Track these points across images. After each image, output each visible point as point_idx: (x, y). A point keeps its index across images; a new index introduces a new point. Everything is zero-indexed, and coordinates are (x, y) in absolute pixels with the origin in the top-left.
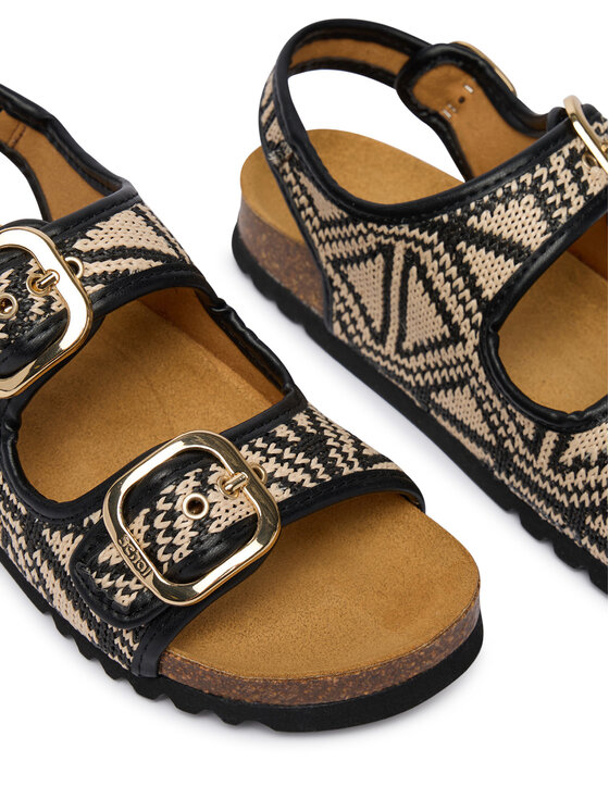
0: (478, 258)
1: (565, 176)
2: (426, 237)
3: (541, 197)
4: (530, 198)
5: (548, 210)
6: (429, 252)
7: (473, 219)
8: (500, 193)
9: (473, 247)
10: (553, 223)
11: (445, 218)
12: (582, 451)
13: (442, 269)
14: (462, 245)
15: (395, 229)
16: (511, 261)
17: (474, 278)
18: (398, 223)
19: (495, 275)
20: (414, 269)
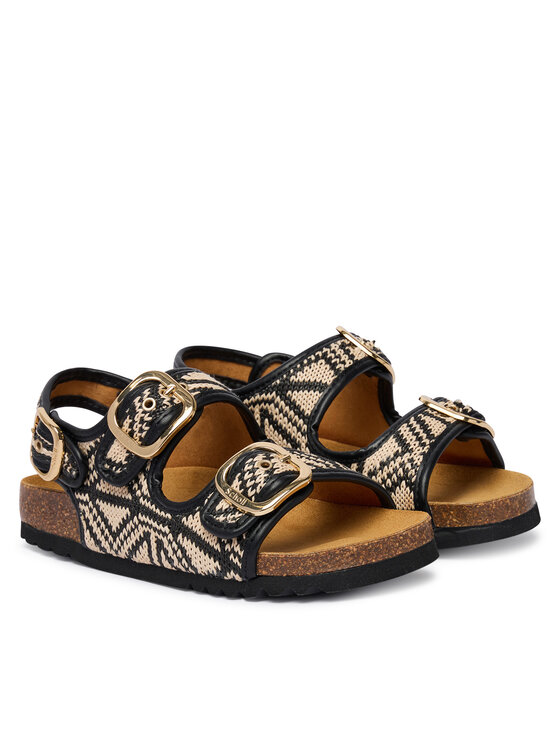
0: (299, 397)
1: (340, 352)
2: (269, 396)
3: (328, 361)
4: (323, 361)
5: (333, 366)
6: (272, 405)
7: (293, 378)
8: (305, 362)
9: (295, 392)
10: (337, 372)
11: (278, 382)
12: (371, 467)
13: (281, 411)
14: (290, 392)
15: (252, 399)
16: (317, 392)
17: (298, 407)
18: (254, 395)
19: (310, 402)
20: (267, 420)
